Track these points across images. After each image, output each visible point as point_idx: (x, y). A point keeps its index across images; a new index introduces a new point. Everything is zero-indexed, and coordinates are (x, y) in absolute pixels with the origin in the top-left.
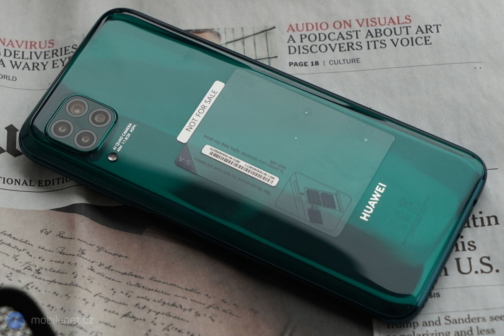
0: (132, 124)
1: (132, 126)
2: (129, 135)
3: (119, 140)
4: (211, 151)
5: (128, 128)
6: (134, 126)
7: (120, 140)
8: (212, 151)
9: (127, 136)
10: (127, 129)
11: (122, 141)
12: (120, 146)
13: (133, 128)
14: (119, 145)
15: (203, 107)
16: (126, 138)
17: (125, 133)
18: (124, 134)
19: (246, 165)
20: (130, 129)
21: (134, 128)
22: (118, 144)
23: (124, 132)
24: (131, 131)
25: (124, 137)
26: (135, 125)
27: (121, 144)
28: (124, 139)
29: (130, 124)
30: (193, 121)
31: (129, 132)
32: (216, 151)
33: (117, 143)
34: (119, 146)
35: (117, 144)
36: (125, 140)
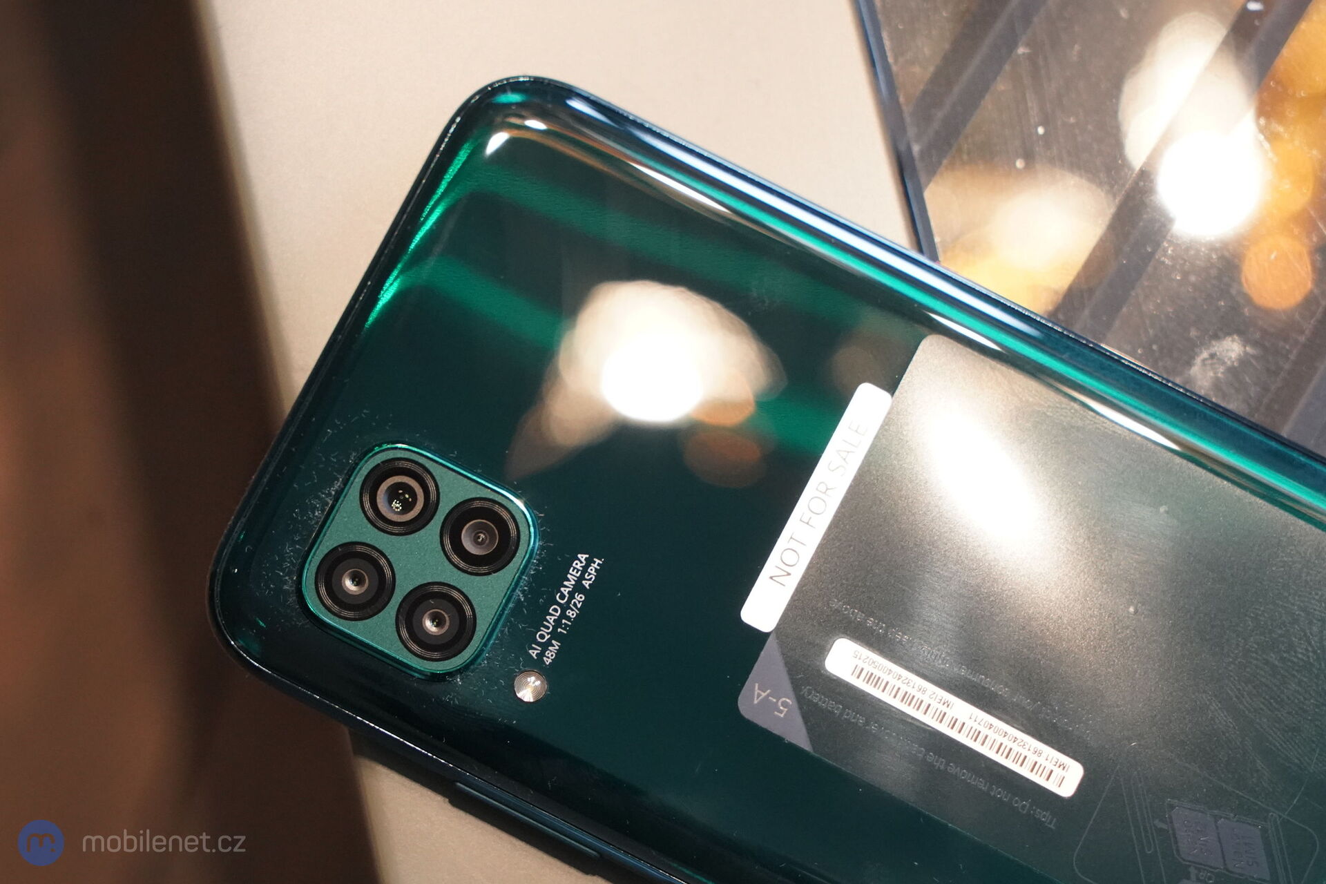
0: (587, 556)
1: (589, 562)
2: (579, 598)
3: (548, 617)
4: (857, 662)
5: (574, 573)
6: (596, 565)
7: (551, 619)
8: (861, 665)
9: (575, 605)
10: (573, 575)
11: (558, 623)
12: (554, 642)
13: (592, 569)
14: (547, 637)
15: (822, 488)
16: (570, 613)
17: (565, 591)
18: (562, 597)
19: (973, 718)
20: (582, 578)
21: (596, 570)
22: (544, 633)
23: (562, 589)
24: (586, 584)
25: (564, 608)
26: (598, 561)
27: (554, 635)
28: (563, 615)
29: (583, 557)
30: (793, 545)
31: (578, 587)
32: (874, 662)
33: (544, 631)
34: (549, 643)
35: (542, 637)
36: (568, 618)
